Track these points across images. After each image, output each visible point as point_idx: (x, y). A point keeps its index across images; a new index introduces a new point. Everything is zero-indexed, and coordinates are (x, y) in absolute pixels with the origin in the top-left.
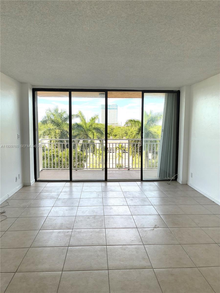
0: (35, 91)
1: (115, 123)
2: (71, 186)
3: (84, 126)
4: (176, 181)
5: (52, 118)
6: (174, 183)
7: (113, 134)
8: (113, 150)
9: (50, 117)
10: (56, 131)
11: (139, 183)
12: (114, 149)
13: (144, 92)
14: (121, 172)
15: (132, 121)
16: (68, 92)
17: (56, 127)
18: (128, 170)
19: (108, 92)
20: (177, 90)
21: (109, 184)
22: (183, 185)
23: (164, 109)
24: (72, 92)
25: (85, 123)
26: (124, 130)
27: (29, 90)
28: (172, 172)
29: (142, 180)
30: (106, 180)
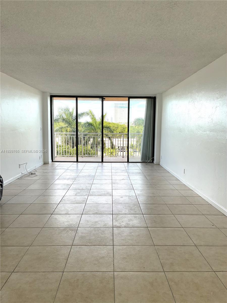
0: (52, 97)
2: (77, 165)
3: (95, 125)
4: (153, 163)
5: (64, 116)
9: (62, 116)
10: (67, 129)
11: (126, 163)
13: (129, 98)
16: (75, 98)
17: (67, 125)
18: (123, 157)
20: (154, 96)
21: (104, 163)
24: (78, 98)
25: (96, 122)
27: (48, 97)
29: (128, 162)
30: (102, 161)
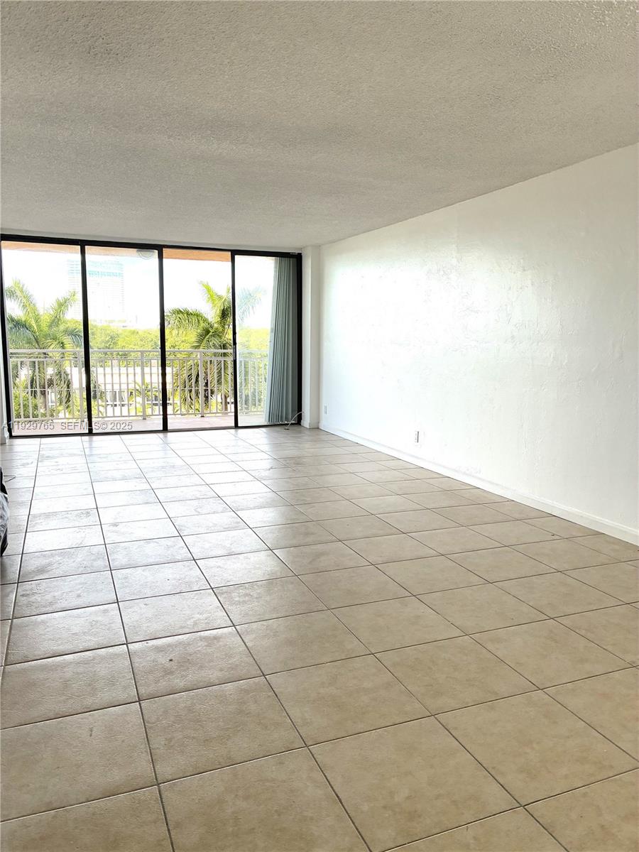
1: (116, 320)
4: (299, 426)
6: (296, 428)
8: (121, 399)
11: (233, 431)
12: (125, 395)
13: (235, 253)
14: (184, 420)
15: (181, 311)
19: (165, 250)
20: (297, 252)
22: (311, 429)
24: (86, 247)
25: (37, 319)
26: (150, 339)
28: (292, 409)
29: (237, 427)
30: (165, 429)
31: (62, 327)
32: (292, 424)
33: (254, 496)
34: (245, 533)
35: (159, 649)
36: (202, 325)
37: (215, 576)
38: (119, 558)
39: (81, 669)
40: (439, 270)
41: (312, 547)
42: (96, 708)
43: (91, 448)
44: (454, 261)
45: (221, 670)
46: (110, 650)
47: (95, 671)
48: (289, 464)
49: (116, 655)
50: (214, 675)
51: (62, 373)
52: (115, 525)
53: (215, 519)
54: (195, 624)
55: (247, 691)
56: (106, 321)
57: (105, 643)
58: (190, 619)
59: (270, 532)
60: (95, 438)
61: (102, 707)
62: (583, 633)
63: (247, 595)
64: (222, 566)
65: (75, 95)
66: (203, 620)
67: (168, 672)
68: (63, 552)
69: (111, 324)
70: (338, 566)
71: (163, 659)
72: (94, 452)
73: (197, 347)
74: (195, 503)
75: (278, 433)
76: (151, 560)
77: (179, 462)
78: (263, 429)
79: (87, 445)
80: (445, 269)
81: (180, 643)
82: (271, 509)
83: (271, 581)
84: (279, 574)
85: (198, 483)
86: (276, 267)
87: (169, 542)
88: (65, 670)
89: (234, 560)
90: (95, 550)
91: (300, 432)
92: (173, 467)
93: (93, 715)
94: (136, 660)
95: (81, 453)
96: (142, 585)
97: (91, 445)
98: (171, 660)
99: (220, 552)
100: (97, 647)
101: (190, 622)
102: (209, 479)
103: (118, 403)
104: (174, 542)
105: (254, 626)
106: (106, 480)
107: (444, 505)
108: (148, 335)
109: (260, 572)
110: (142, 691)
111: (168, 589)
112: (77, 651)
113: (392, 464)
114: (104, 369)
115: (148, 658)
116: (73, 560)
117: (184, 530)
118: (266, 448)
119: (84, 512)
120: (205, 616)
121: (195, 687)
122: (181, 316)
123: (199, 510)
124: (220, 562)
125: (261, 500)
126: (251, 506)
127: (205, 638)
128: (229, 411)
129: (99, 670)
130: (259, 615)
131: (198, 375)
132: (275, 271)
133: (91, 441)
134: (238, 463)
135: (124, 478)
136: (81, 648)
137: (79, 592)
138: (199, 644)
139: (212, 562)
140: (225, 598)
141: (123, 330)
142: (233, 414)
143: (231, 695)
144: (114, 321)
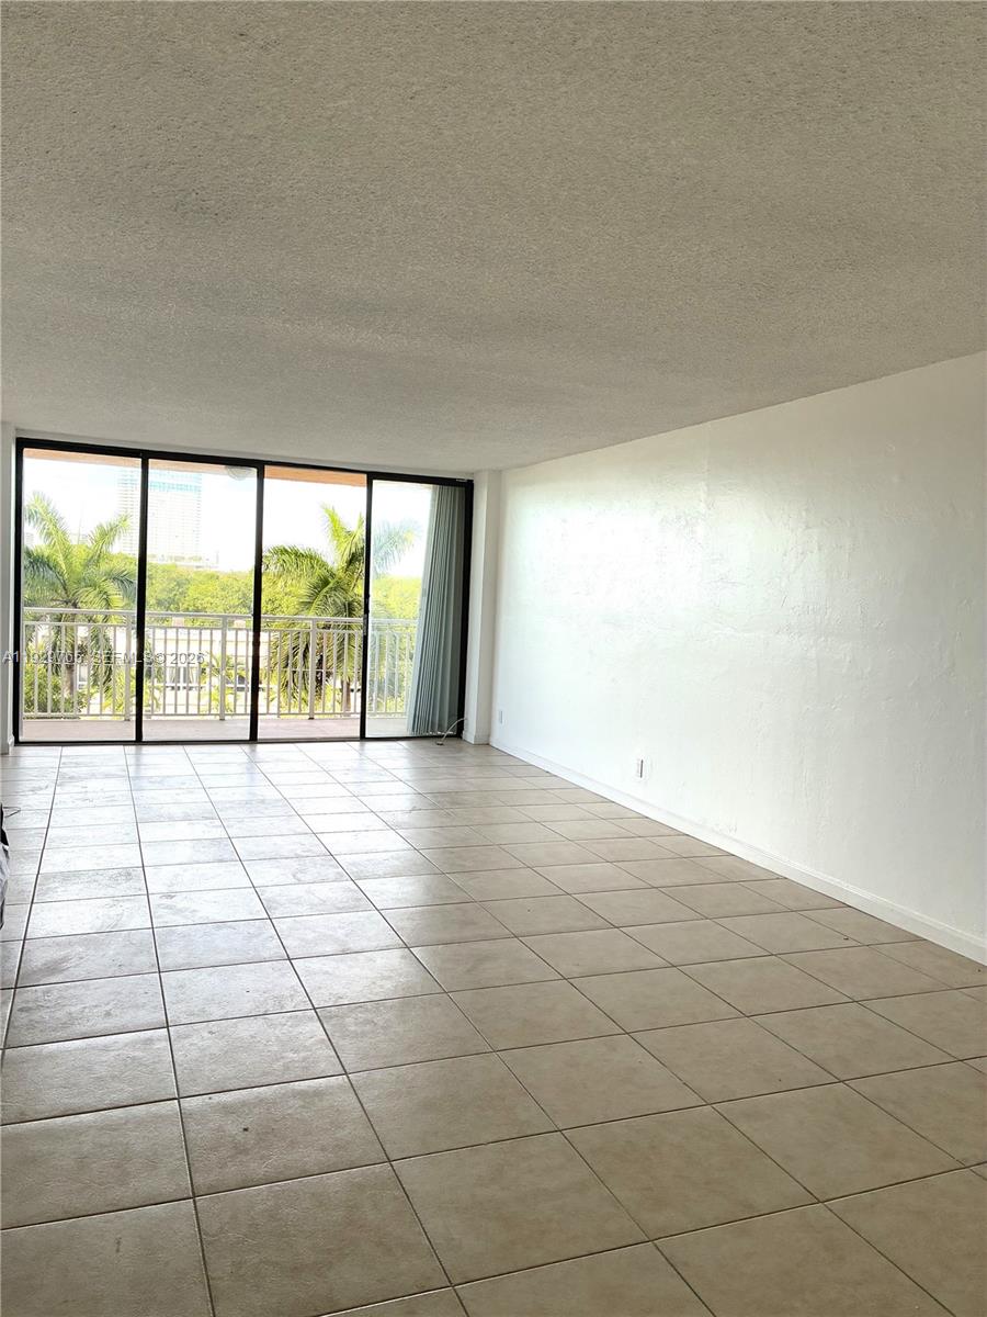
0: (23, 445)
1: (187, 557)
3: (63, 562)
4: (459, 740)
6: (454, 742)
7: (185, 606)
8: (188, 679)
11: (356, 745)
12: (194, 673)
13: (372, 476)
14: (282, 725)
15: (286, 551)
19: (267, 468)
20: (466, 477)
22: (477, 745)
23: (429, 529)
26: (236, 588)
28: (449, 712)
29: (362, 738)
30: (254, 738)
31: (104, 567)
32: (448, 736)
33: (384, 855)
34: (368, 918)
35: (227, 1110)
36: (319, 572)
37: (320, 988)
38: (173, 954)
39: (105, 1140)
40: (679, 518)
41: (474, 946)
42: (128, 1205)
43: (138, 765)
44: (702, 507)
45: (323, 1149)
46: (153, 1108)
47: (127, 1144)
48: (442, 804)
49: (160, 1116)
50: (311, 1157)
51: (100, 636)
52: (170, 896)
53: (325, 891)
54: (286, 1068)
55: (361, 1187)
56: (171, 558)
57: (146, 1096)
58: (278, 1060)
59: (408, 919)
60: (146, 749)
61: (136, 1205)
62: (890, 1107)
63: (367, 1022)
64: (330, 970)
65: (152, 264)
66: (298, 1061)
67: (240, 1150)
68: (85, 938)
69: (178, 563)
70: (512, 979)
71: (233, 1128)
72: (144, 772)
73: (308, 605)
74: (294, 864)
75: (427, 752)
76: (224, 958)
77: (271, 794)
78: (403, 743)
79: (131, 760)
80: (689, 518)
81: (261, 1101)
82: (411, 880)
83: (406, 1001)
84: (419, 989)
85: (299, 830)
86: (433, 500)
87: (252, 928)
88: (82, 1138)
89: (349, 963)
90: (137, 936)
91: (460, 750)
92: (263, 802)
93: (121, 1217)
94: (192, 1126)
95: (123, 773)
96: (207, 999)
97: (138, 760)
98: (246, 1130)
99: (329, 949)
100: (131, 1102)
101: (278, 1065)
102: (317, 824)
103: (182, 684)
104: (259, 928)
105: (378, 1075)
106: (159, 819)
107: (680, 882)
108: (235, 582)
109: (388, 985)
110: (199, 1180)
111: (247, 1008)
112: (100, 1107)
113: (599, 808)
114: (166, 633)
115: (211, 1125)
116: (102, 953)
117: (275, 909)
118: (405, 774)
119: (123, 872)
120: (303, 1054)
121: (281, 1177)
122: (286, 557)
123: (299, 875)
124: (328, 965)
125: (397, 863)
126: (380, 873)
127: (302, 1094)
128: (352, 710)
129: (133, 1141)
130: (385, 1056)
131: (307, 647)
132: (433, 506)
133: (138, 754)
134: (362, 798)
135: (187, 818)
136: (107, 1103)
137: (108, 1008)
138: (290, 1104)
139: (315, 964)
140: (334, 1025)
141: (196, 573)
142: (359, 716)
143: (336, 1192)
144: (183, 558)
